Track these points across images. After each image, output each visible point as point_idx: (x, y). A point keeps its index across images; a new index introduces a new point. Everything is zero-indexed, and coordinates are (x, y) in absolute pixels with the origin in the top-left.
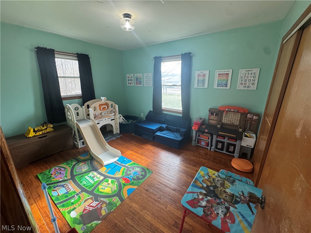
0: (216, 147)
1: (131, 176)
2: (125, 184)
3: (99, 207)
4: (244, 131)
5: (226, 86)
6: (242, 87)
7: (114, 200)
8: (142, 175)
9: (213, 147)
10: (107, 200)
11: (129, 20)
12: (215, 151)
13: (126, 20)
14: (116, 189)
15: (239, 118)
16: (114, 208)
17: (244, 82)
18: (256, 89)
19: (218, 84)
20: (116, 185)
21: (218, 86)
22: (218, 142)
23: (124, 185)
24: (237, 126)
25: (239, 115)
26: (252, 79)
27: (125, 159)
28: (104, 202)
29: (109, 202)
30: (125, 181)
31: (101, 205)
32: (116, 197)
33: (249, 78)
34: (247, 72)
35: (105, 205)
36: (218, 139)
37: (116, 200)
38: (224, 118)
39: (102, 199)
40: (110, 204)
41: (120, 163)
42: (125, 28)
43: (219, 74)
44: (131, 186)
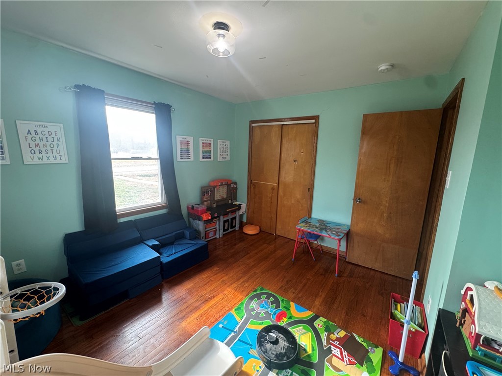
0: (224, 230)
1: (271, 311)
2: (288, 316)
3: (338, 343)
5: (210, 158)
6: (221, 159)
7: (320, 326)
8: (268, 298)
9: (221, 232)
10: (324, 336)
11: (224, 36)
12: (223, 235)
13: (219, 35)
14: (302, 327)
15: (226, 191)
16: (331, 323)
17: (222, 153)
18: (229, 160)
19: (203, 156)
20: (294, 330)
21: (203, 158)
22: (224, 222)
23: (290, 318)
24: (226, 199)
25: (226, 188)
26: (226, 150)
27: (221, 326)
28: (328, 339)
29: (326, 331)
30: (283, 318)
31: (334, 341)
32: (314, 324)
34: (223, 143)
35: (332, 335)
36: (225, 219)
37: (319, 323)
38: (215, 195)
39: (324, 342)
40: (328, 329)
41: (233, 334)
42: (216, 50)
43: (203, 143)
44: (291, 309)
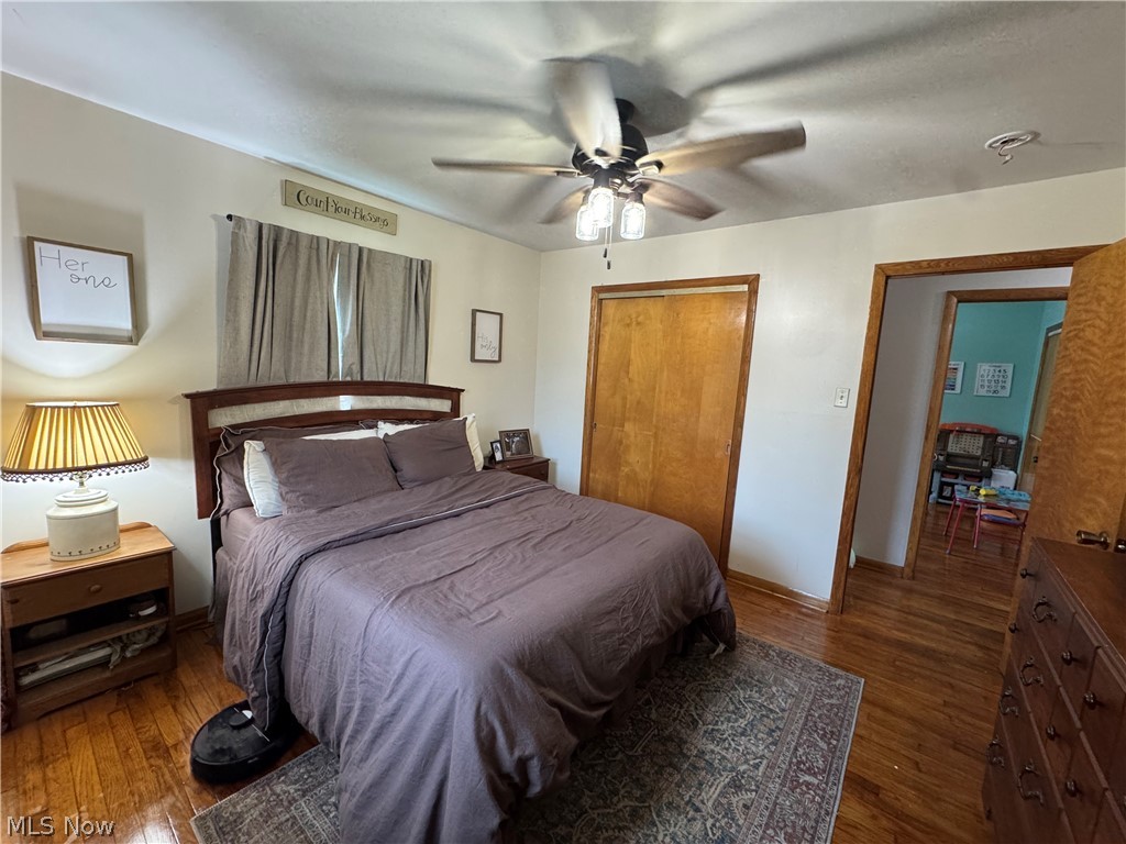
0: (940, 495)
4: (993, 465)
6: (983, 392)
9: (934, 495)
12: (938, 503)
15: (981, 444)
17: (986, 383)
18: (1008, 395)
22: (943, 484)
24: (977, 458)
25: (982, 438)
26: (1001, 379)
33: (996, 378)
34: (992, 369)
36: (944, 479)
38: (950, 444)
